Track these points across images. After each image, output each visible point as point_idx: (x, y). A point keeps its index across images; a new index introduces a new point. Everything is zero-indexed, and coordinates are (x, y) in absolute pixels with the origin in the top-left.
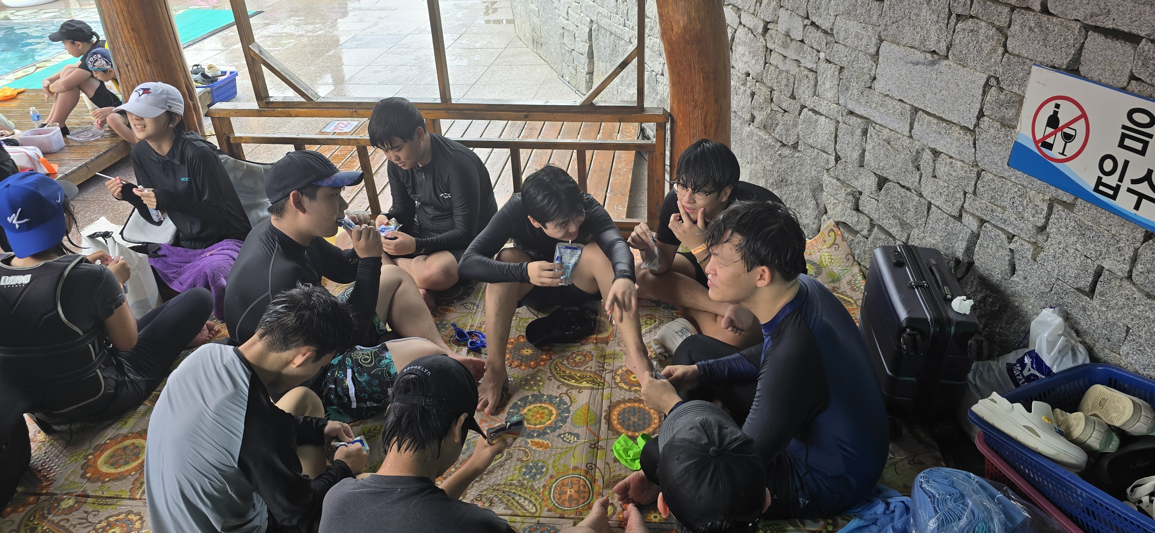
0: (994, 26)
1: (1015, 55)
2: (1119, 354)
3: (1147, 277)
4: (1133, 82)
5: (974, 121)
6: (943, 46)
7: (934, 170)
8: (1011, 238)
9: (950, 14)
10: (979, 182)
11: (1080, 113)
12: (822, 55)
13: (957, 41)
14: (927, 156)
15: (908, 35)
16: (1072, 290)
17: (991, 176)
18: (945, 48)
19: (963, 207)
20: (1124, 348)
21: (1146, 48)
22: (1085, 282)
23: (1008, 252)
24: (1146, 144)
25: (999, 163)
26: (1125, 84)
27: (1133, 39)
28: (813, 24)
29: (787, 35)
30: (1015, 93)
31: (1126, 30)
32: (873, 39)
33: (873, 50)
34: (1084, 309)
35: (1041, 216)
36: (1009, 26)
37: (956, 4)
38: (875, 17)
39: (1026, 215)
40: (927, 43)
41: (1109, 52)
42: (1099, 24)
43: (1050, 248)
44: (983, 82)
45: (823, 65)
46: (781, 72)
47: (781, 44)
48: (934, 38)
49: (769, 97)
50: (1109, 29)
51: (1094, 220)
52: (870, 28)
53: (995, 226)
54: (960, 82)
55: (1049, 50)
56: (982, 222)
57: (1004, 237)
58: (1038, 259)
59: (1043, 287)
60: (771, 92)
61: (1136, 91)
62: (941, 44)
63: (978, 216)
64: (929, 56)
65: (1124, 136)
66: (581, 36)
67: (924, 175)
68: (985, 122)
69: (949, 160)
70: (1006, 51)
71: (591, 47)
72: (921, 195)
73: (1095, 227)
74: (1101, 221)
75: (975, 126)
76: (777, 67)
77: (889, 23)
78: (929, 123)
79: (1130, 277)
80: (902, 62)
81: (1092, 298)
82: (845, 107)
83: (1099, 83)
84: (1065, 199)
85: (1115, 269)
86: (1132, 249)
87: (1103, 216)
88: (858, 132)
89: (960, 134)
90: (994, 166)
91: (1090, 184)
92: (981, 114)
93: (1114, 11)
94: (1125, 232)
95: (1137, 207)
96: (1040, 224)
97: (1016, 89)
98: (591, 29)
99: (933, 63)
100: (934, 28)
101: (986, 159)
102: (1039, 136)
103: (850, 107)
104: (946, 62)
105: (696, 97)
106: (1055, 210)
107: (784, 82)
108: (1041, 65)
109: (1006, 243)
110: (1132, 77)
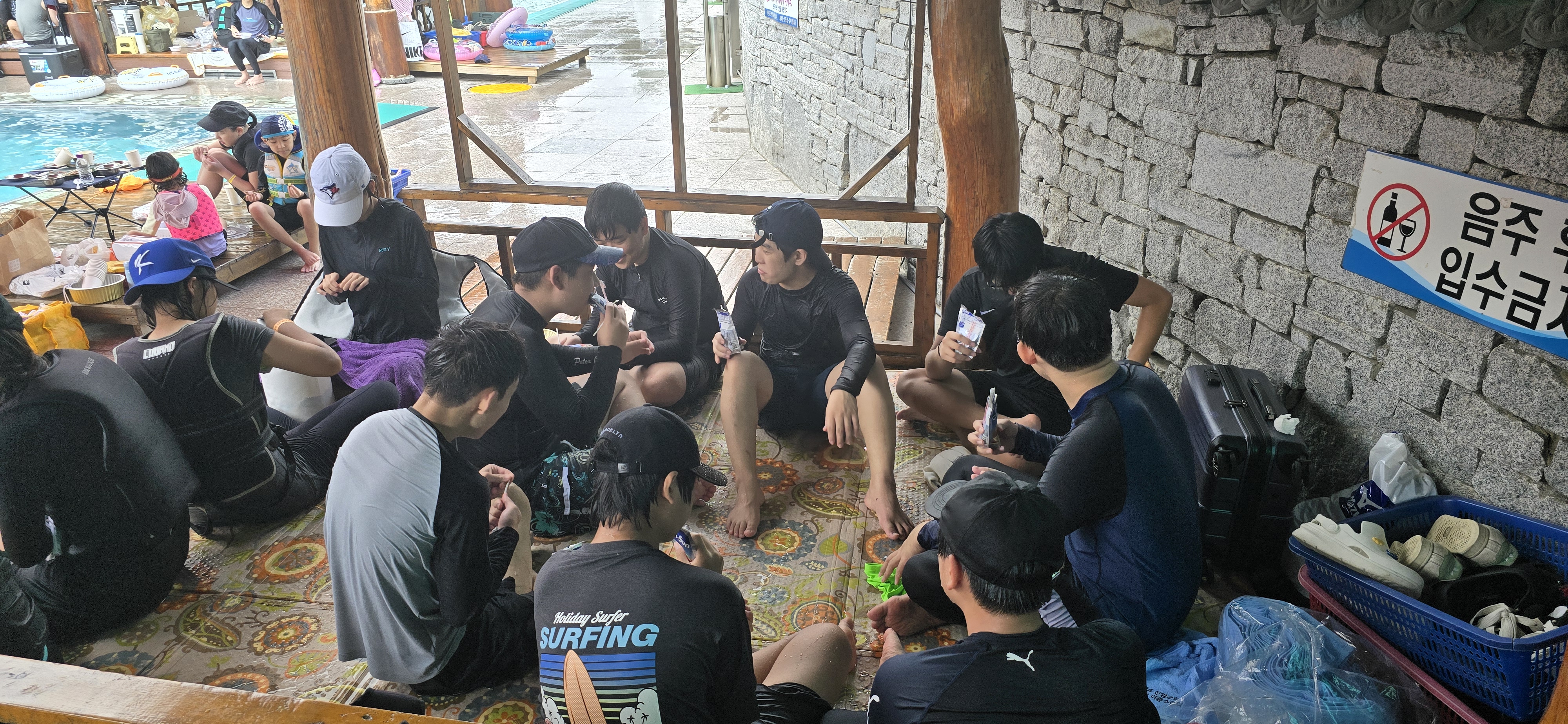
0: (1324, 108)
1: (1347, 141)
2: (1472, 486)
3: (1498, 389)
4: (1476, 165)
5: (1304, 219)
6: (1268, 134)
7: (1258, 281)
8: (1346, 354)
9: (1276, 98)
10: (1310, 291)
11: (1419, 202)
12: (1129, 152)
13: (1284, 128)
14: (1251, 263)
15: (1229, 124)
16: (1417, 412)
17: (1324, 283)
18: (1270, 136)
19: (1292, 322)
20: (1477, 477)
21: (1488, 126)
22: (1430, 401)
23: (1344, 372)
24: (1491, 233)
25: (1333, 267)
26: (1468, 167)
27: (1474, 116)
28: (1119, 115)
29: (1089, 130)
30: (1349, 185)
31: (1466, 106)
32: (1189, 130)
33: (1188, 143)
34: (1431, 434)
35: (1380, 326)
36: (1341, 109)
37: (1282, 87)
38: (1191, 105)
39: (1363, 326)
40: (1250, 132)
41: (1449, 132)
42: (1437, 102)
43: (1391, 363)
44: (1313, 174)
45: (1131, 163)
46: (1081, 174)
47: (1081, 141)
48: (1257, 126)
49: (1065, 205)
50: (1449, 107)
51: (1438, 326)
52: (1185, 117)
53: (1330, 342)
54: (1287, 175)
55: (1385, 133)
56: (1314, 338)
57: (1338, 354)
58: (1378, 378)
59: (1384, 411)
60: (1068, 198)
61: (1479, 175)
62: (1266, 132)
63: (1309, 332)
64: (1252, 146)
65: (1467, 226)
66: (835, 143)
67: (1247, 286)
68: (1317, 219)
69: (1275, 267)
70: (1338, 137)
71: (847, 156)
72: (1244, 312)
73: (1439, 334)
74: (1447, 326)
75: (1305, 225)
76: (1075, 169)
77: (1207, 111)
78: (1253, 224)
79: (1479, 392)
80: (1222, 155)
81: (1439, 420)
82: (1156, 211)
83: (1439, 167)
84: (1406, 304)
85: (1463, 383)
86: (1481, 356)
87: (1449, 320)
88: (1171, 240)
89: (1287, 234)
90: (1327, 271)
91: (1431, 282)
92: (1311, 211)
93: (1453, 87)
94: (1472, 337)
95: (1483, 306)
96: (1378, 336)
97: (1349, 180)
98: (848, 135)
99: (1257, 154)
100: (1258, 114)
101: (1318, 262)
102: (1375, 232)
103: (1161, 211)
104: (1272, 152)
105: (977, 194)
106: (1395, 317)
107: (1083, 187)
108: (1376, 150)
109: (1341, 361)
110: (1475, 160)
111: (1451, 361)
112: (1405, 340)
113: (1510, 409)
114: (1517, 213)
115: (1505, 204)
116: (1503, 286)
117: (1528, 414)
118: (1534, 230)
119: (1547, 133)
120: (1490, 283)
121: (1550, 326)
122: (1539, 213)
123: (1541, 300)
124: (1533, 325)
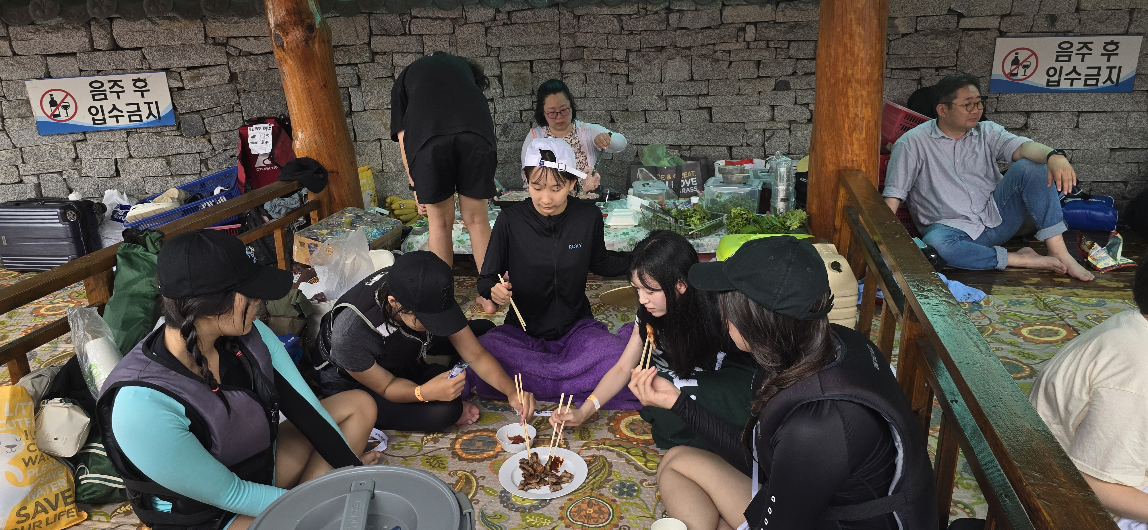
3: (138, 151)
4: (82, 72)
8: (60, 173)
10: (23, 155)
11: (65, 94)
17: (30, 148)
19: (19, 175)
21: (80, 56)
23: (63, 182)
24: (105, 95)
25: (31, 139)
26: (79, 74)
27: (72, 54)
30: (21, 99)
31: (66, 52)
34: (119, 184)
35: (72, 153)
39: (63, 157)
41: (63, 63)
42: (50, 53)
43: (86, 165)
50: (57, 54)
51: (100, 140)
53: (47, 173)
55: (29, 71)
56: (38, 175)
57: (55, 176)
58: (82, 175)
61: (87, 75)
63: (33, 174)
65: (93, 96)
73: (102, 143)
74: (105, 138)
79: (131, 157)
84: (79, 138)
85: (122, 156)
86: (125, 143)
87: (105, 135)
90: (30, 142)
91: (90, 123)
93: (55, 45)
94: (117, 137)
95: (118, 122)
96: (73, 157)
102: (49, 113)
106: (77, 146)
108: (28, 79)
109: (60, 178)
110: (81, 70)
111: (113, 151)
112: (88, 152)
113: (146, 156)
115: (105, 82)
116: (122, 112)
117: (154, 154)
118: (122, 87)
119: (108, 53)
120: (115, 113)
121: (148, 118)
122: (121, 81)
123: (139, 110)
124: (141, 120)
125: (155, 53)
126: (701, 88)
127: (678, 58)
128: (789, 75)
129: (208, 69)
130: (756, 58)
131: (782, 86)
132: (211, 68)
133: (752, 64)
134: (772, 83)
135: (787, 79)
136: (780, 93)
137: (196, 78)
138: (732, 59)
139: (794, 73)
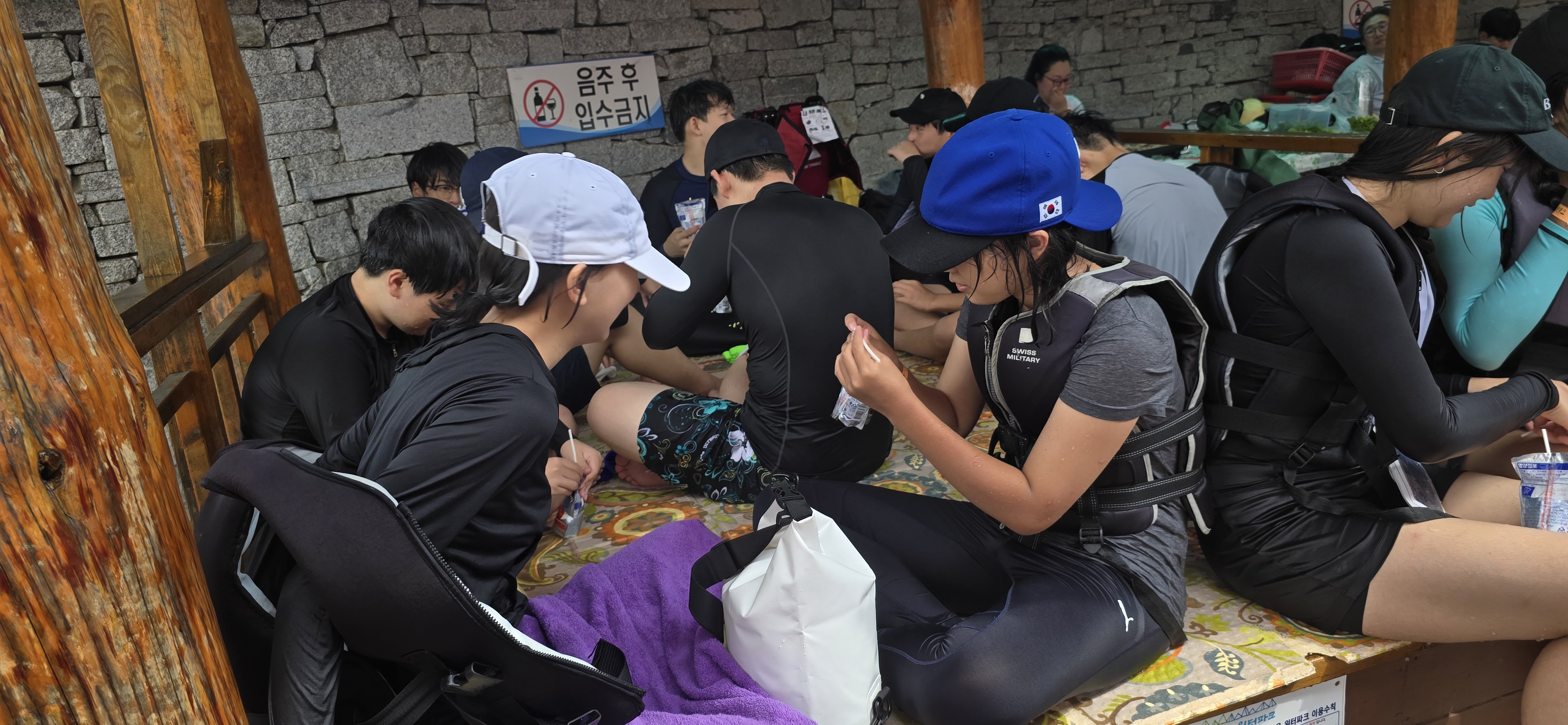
0: (459, 52)
1: (487, 68)
4: (567, 56)
5: (473, 134)
9: (408, 57)
11: (550, 87)
13: (427, 78)
15: (368, 92)
18: (416, 87)
21: (567, 33)
24: (593, 87)
26: (563, 59)
27: (553, 31)
30: (498, 96)
31: (549, 27)
32: (324, 109)
33: (327, 122)
36: (471, 49)
37: (411, 47)
38: (316, 87)
40: (395, 89)
41: (547, 43)
42: (533, 28)
44: (466, 100)
48: (402, 83)
50: (539, 30)
52: (312, 101)
55: (509, 55)
62: (414, 84)
64: (403, 101)
65: (581, 88)
68: (481, 131)
70: (476, 69)
75: (474, 139)
77: (339, 87)
80: (373, 118)
82: (310, 199)
83: (548, 64)
88: (343, 216)
91: (576, 127)
92: (476, 126)
93: (539, 17)
94: (600, 148)
95: (607, 126)
97: (497, 93)
99: (411, 105)
100: (398, 74)
102: (533, 115)
104: (423, 99)
110: (565, 55)
113: (631, 173)
114: (600, 72)
115: (593, 70)
116: (610, 111)
117: (637, 170)
118: (610, 77)
119: (594, 29)
120: (604, 113)
121: (637, 118)
122: (609, 68)
123: (628, 109)
124: (630, 122)
125: (643, 30)
126: (1115, 58)
127: (1093, 29)
128: (1191, 38)
129: (691, 52)
130: (1162, 22)
131: (1187, 49)
132: (695, 51)
133: (1159, 29)
134: (1177, 46)
135: (1191, 42)
136: (1185, 57)
137: (681, 64)
138: (1141, 26)
139: (1195, 36)
